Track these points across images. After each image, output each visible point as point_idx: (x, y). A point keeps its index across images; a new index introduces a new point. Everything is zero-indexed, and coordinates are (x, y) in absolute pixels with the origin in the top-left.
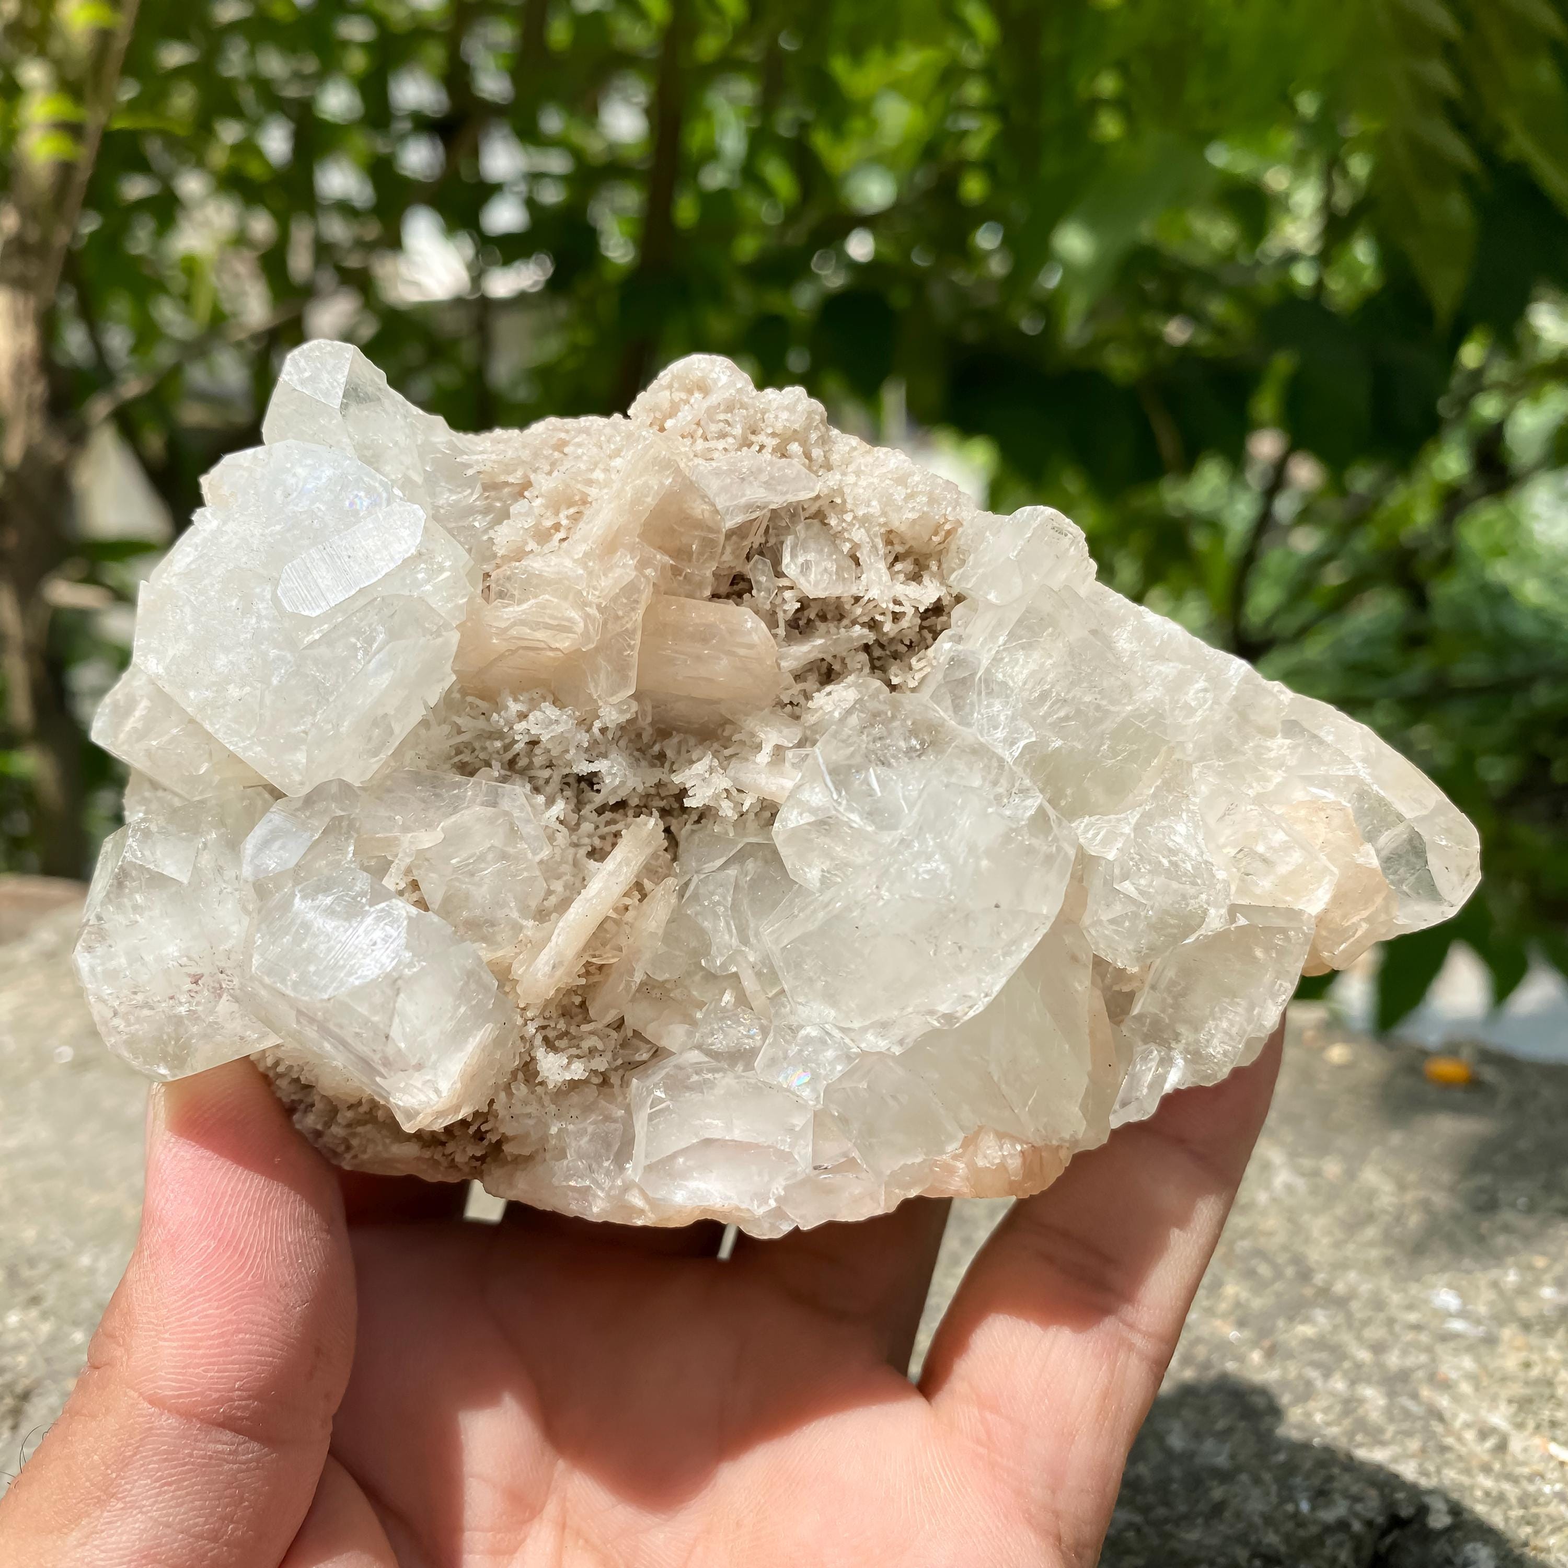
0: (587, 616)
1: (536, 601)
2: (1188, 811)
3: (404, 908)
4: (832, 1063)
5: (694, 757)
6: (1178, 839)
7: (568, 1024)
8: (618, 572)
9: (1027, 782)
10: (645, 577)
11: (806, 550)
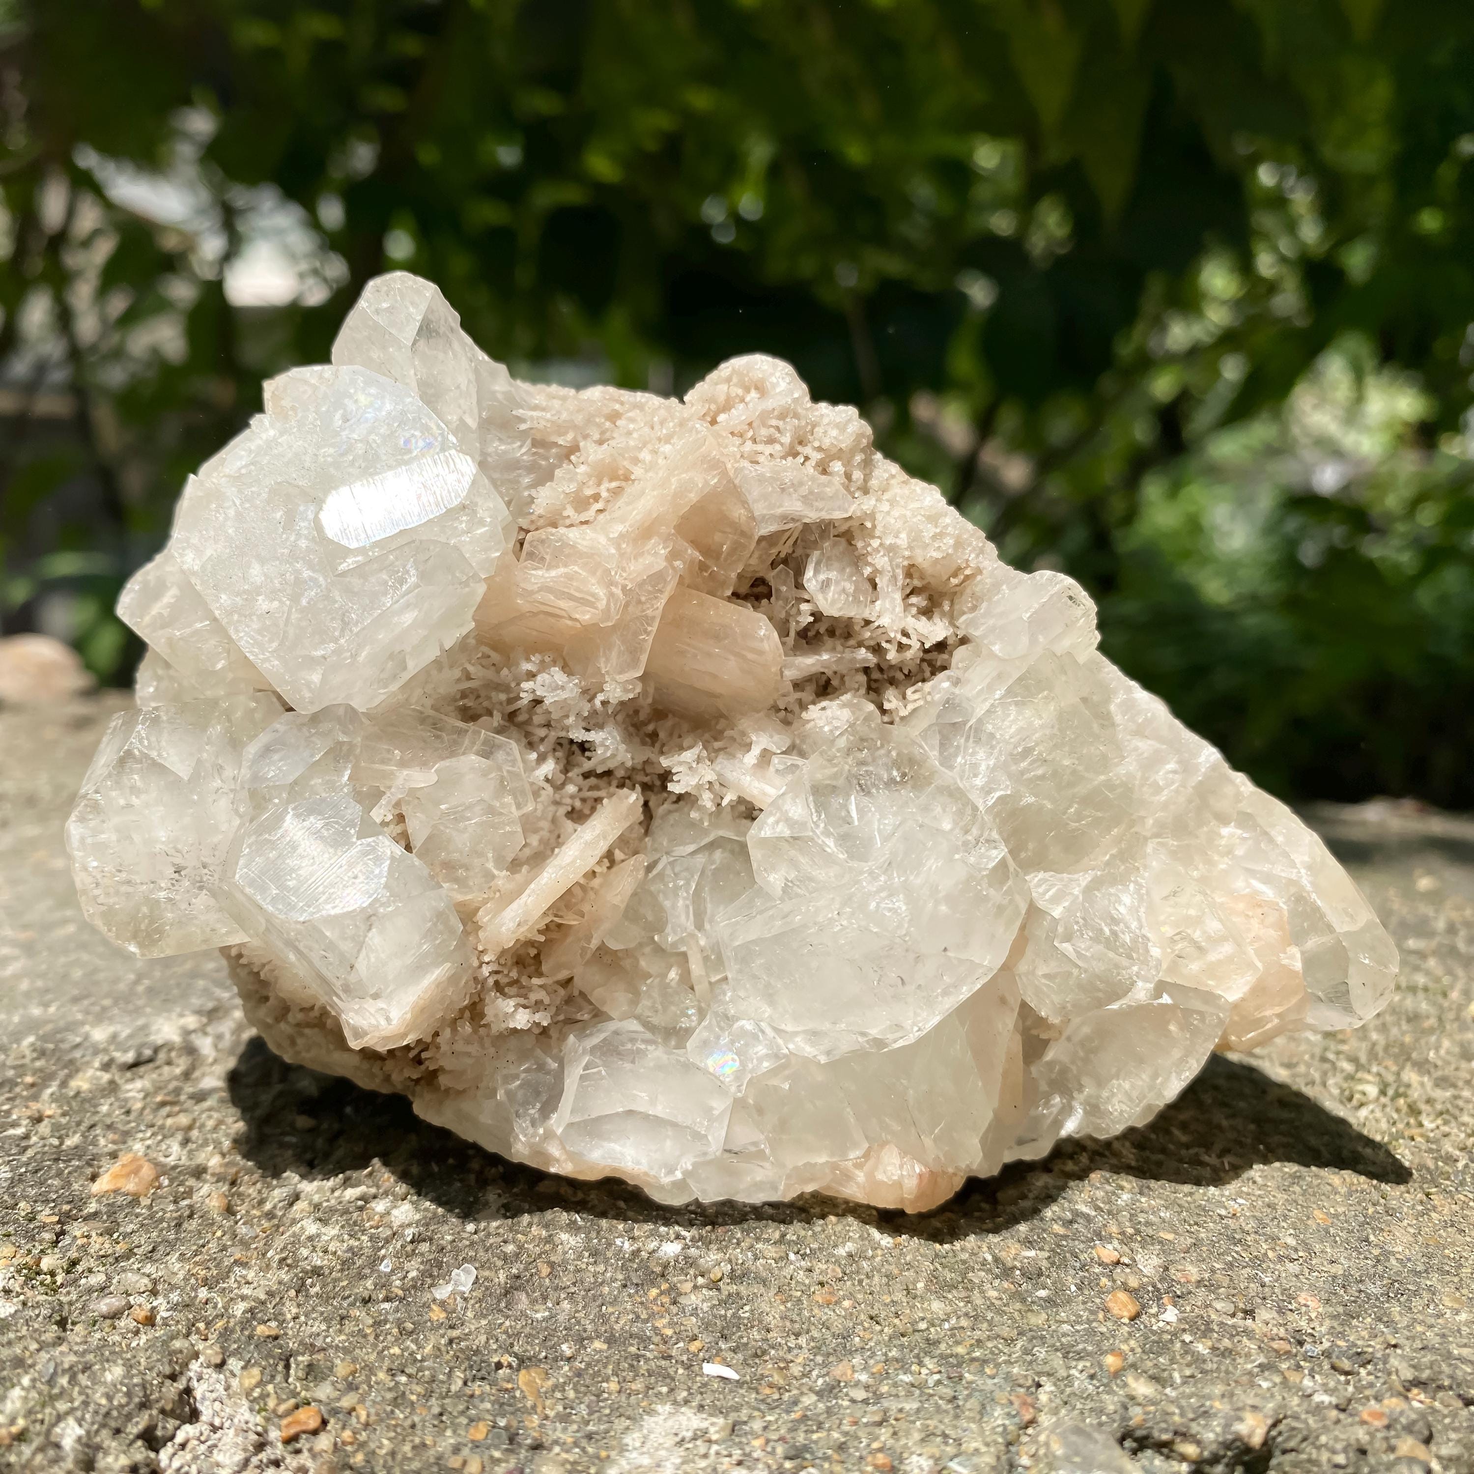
0: (612, 595)
1: (566, 570)
2: (1136, 883)
3: (390, 848)
4: (760, 1060)
5: (685, 745)
6: (1122, 909)
7: (520, 973)
8: (648, 560)
9: (995, 835)
10: (674, 568)
11: (829, 568)
